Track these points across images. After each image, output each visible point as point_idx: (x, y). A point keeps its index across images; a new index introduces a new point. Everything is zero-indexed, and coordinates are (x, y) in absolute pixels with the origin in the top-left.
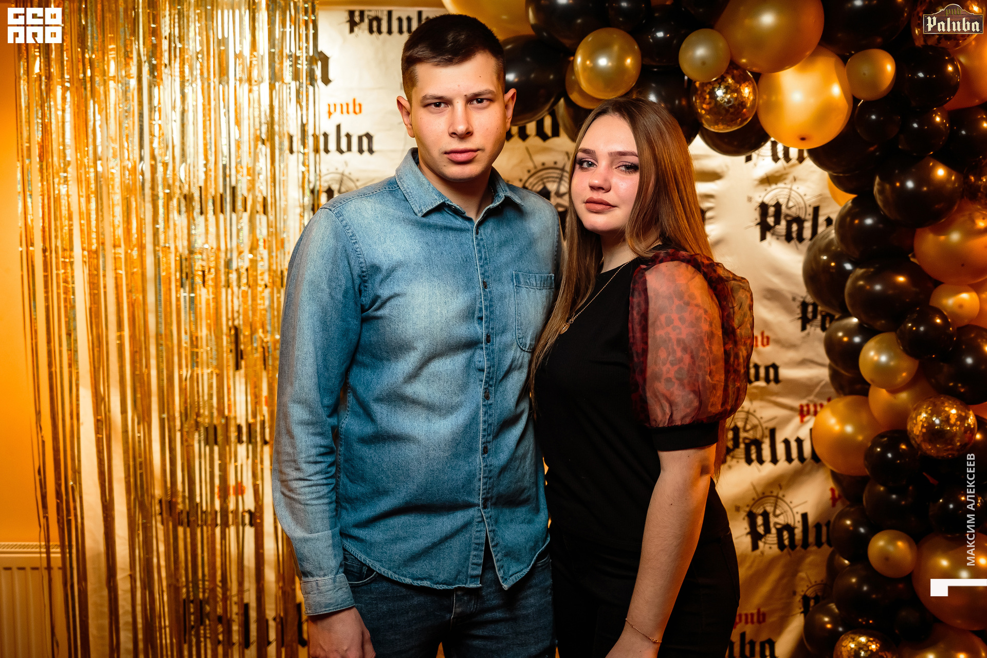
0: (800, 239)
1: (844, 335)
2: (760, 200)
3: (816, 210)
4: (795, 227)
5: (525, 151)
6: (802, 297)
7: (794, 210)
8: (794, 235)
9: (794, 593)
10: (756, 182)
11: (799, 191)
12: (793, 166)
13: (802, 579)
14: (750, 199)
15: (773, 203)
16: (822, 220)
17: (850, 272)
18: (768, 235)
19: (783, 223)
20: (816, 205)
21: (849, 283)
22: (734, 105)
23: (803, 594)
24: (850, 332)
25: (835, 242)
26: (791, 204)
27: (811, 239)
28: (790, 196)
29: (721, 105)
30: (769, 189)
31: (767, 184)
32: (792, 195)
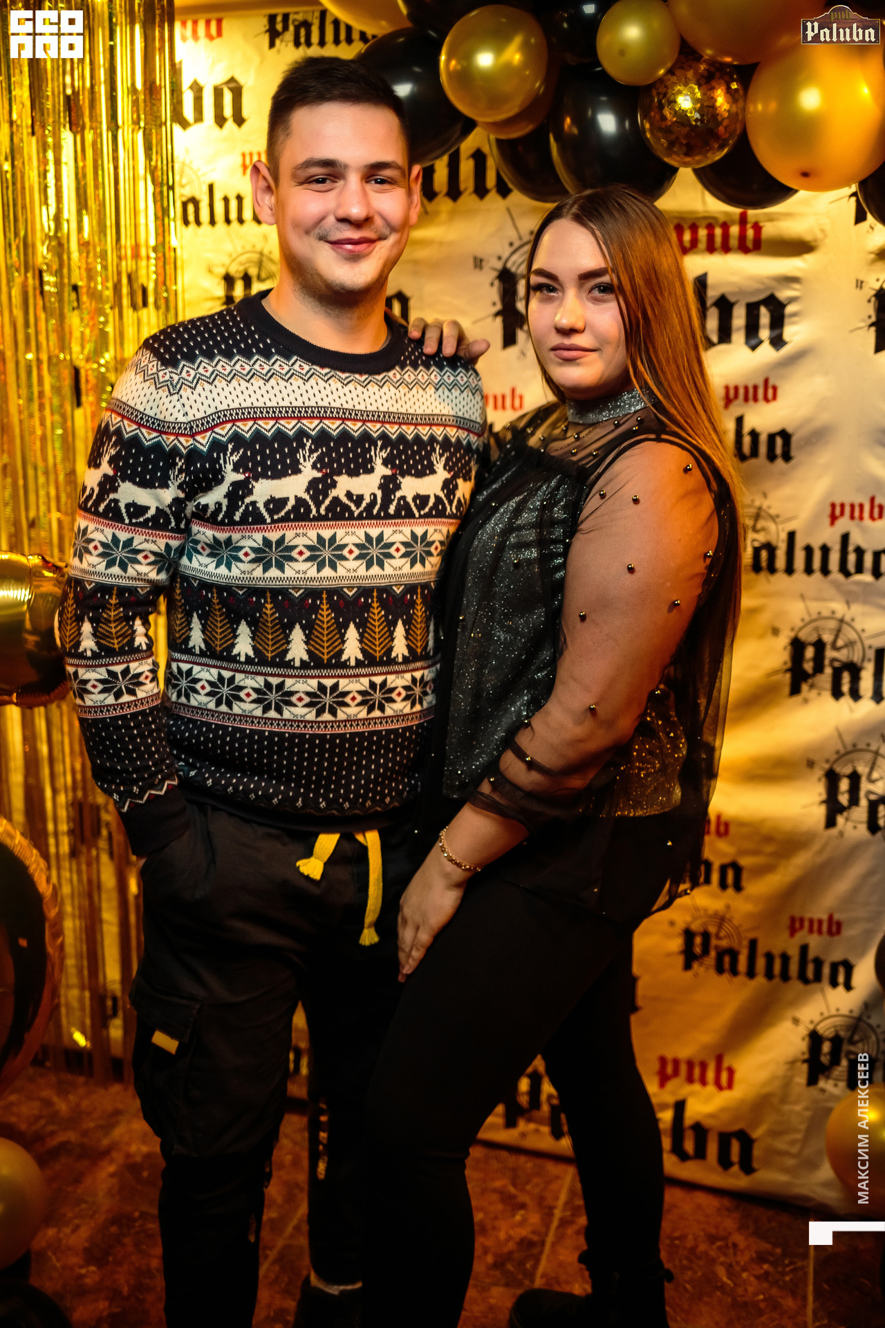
2: (878, 285)
5: (506, 213)
10: (873, 256)
14: (861, 284)
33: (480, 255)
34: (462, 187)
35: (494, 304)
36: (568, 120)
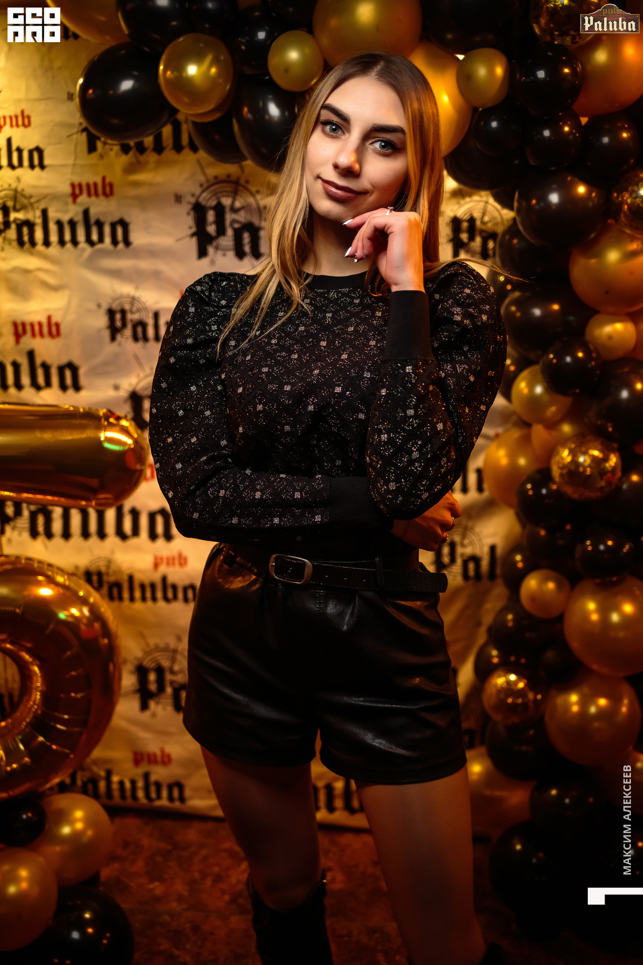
2: (452, 214)
4: (491, 244)
5: (197, 164)
7: (489, 225)
8: (491, 252)
9: (479, 624)
10: (449, 194)
11: (496, 204)
13: (487, 610)
15: (466, 217)
18: (463, 252)
19: (478, 240)
23: (488, 624)
26: (486, 219)
28: (485, 210)
30: (462, 202)
31: (460, 197)
32: (488, 209)
33: (180, 192)
34: (165, 143)
35: (190, 228)
36: (246, 109)
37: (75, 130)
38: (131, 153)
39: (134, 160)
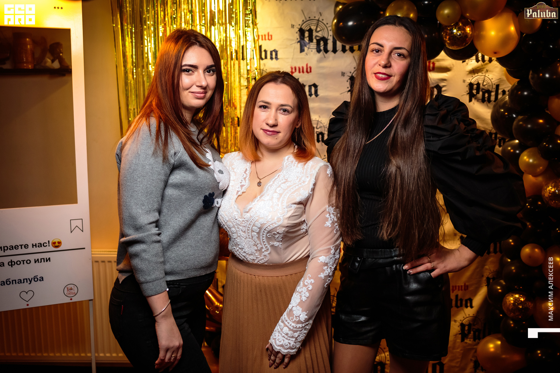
0: (489, 101)
1: (511, 149)
2: (469, 82)
3: (498, 86)
4: (486, 95)
5: (353, 57)
6: (489, 130)
7: (486, 86)
8: (486, 99)
9: (483, 276)
10: (468, 73)
11: (489, 77)
12: (487, 64)
13: (487, 269)
14: (464, 81)
15: (476, 83)
16: (500, 91)
17: (515, 118)
18: (473, 100)
19: (481, 93)
20: (498, 84)
21: (515, 123)
22: (462, 36)
23: (487, 276)
24: (514, 147)
25: (508, 102)
26: (485, 83)
27: (495, 101)
28: (484, 79)
29: (456, 36)
30: (474, 76)
31: (473, 74)
32: (485, 79)
33: (344, 71)
37: (294, 42)
38: (321, 53)
39: (323, 56)
